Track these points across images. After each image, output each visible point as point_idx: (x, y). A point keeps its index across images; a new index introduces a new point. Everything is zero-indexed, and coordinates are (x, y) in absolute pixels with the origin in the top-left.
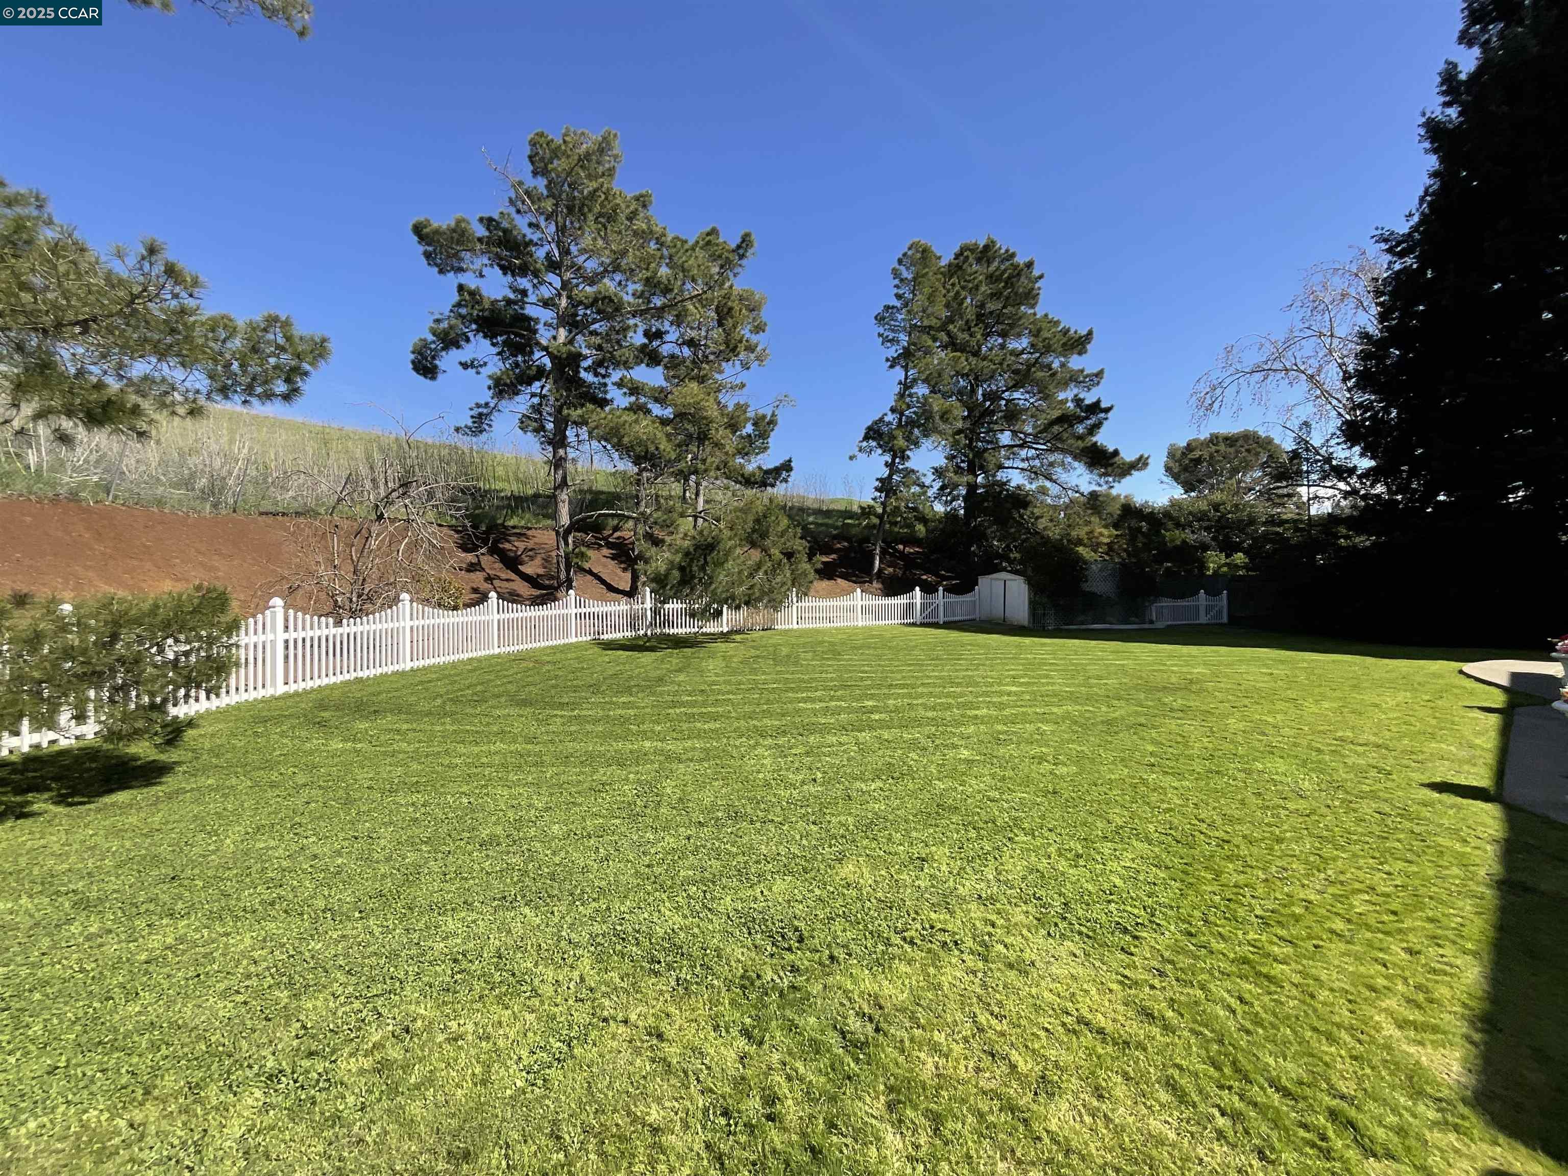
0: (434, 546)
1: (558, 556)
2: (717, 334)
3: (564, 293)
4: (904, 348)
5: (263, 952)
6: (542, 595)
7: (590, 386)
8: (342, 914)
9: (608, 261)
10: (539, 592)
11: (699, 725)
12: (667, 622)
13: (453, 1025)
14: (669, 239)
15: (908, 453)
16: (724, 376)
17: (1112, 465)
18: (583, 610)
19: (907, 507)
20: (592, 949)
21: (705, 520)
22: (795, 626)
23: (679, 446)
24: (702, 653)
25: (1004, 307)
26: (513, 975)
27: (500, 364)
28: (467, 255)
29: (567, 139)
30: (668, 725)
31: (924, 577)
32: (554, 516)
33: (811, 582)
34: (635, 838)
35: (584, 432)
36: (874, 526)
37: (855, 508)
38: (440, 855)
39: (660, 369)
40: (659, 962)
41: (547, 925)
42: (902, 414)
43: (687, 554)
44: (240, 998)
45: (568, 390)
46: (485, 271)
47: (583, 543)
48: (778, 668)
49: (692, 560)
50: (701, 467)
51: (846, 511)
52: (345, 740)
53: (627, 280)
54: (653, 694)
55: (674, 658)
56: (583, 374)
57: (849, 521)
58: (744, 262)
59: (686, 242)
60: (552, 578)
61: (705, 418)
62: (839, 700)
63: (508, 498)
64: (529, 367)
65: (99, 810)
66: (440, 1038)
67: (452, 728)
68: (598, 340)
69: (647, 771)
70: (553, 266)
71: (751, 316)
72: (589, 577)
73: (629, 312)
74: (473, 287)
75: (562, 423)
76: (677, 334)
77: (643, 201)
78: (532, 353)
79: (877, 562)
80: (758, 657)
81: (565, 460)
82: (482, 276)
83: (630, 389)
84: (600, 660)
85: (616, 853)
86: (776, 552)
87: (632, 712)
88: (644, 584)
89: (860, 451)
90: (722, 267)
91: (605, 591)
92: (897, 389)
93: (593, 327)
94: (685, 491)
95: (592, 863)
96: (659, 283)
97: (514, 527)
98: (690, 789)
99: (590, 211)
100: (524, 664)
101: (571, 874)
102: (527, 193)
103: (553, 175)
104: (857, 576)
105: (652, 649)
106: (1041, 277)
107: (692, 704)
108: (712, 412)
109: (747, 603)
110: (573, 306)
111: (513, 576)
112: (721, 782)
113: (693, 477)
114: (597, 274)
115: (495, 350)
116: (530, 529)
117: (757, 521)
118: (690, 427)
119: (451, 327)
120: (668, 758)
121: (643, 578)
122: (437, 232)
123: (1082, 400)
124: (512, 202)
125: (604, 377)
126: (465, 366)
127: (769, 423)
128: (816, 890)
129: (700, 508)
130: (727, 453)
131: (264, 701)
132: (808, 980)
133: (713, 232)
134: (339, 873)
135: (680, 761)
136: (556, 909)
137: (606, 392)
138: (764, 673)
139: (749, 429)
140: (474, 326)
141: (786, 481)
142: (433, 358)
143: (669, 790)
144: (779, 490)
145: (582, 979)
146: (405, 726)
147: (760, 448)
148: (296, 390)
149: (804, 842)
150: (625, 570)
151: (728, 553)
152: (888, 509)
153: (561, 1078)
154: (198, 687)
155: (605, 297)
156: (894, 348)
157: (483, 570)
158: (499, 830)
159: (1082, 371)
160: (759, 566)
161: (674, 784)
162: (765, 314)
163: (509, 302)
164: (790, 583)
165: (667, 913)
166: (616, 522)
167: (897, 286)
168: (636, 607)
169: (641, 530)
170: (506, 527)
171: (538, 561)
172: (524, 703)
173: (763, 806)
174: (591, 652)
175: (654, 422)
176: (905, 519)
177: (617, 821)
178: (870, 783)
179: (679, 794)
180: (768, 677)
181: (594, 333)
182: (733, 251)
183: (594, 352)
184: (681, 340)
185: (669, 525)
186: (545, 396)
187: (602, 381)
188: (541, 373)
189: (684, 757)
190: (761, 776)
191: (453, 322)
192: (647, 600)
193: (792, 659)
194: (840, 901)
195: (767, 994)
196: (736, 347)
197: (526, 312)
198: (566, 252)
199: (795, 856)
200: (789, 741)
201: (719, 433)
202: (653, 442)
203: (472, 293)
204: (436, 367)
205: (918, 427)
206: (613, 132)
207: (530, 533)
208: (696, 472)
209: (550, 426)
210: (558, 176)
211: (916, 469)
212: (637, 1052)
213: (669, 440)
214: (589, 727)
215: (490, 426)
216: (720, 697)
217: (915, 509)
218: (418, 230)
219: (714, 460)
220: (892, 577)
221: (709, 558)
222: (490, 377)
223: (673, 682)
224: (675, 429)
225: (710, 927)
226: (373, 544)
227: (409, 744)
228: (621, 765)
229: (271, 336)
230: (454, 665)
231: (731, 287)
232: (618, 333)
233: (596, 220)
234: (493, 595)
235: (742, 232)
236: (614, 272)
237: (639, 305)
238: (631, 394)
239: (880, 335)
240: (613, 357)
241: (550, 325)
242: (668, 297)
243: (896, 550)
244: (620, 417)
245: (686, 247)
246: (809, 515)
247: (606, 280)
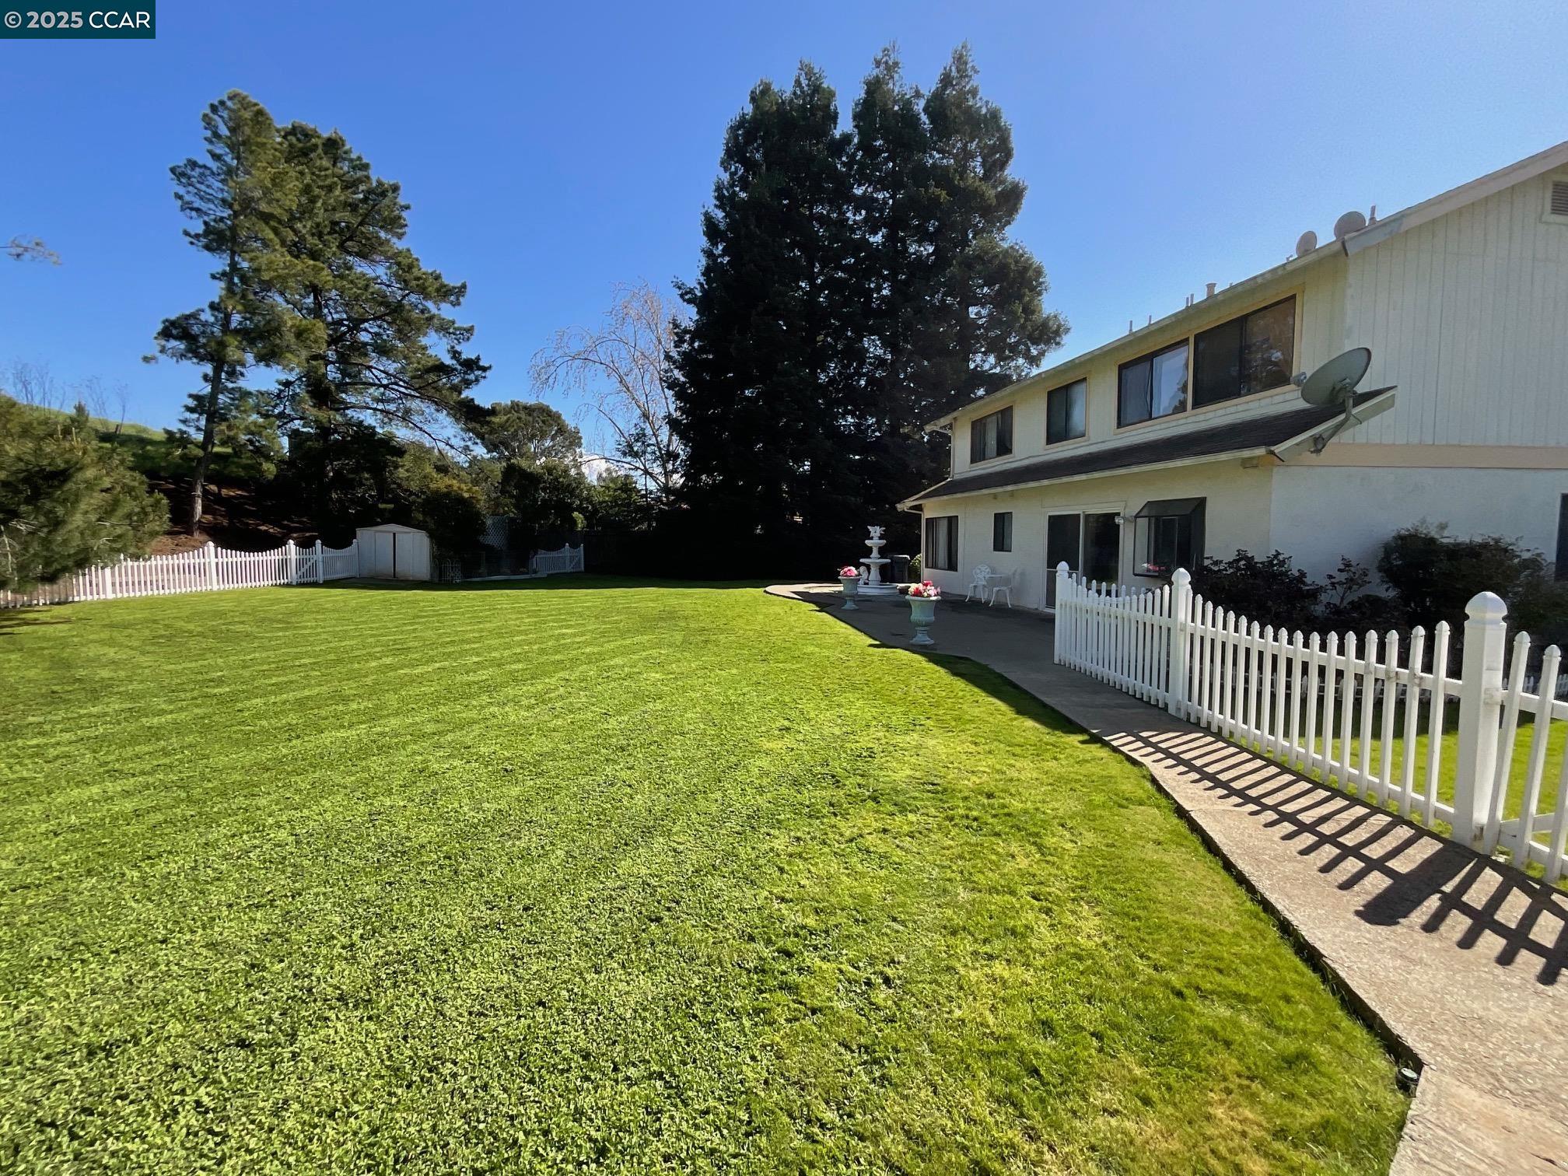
17: (488, 423)
22: (110, 596)
25: (361, 224)
31: (263, 528)
36: (194, 458)
42: (228, 317)
79: (199, 508)
89: (161, 352)
106: (407, 207)
123: (460, 353)
159: (453, 322)
167: (210, 141)
220: (214, 527)
239: (179, 197)
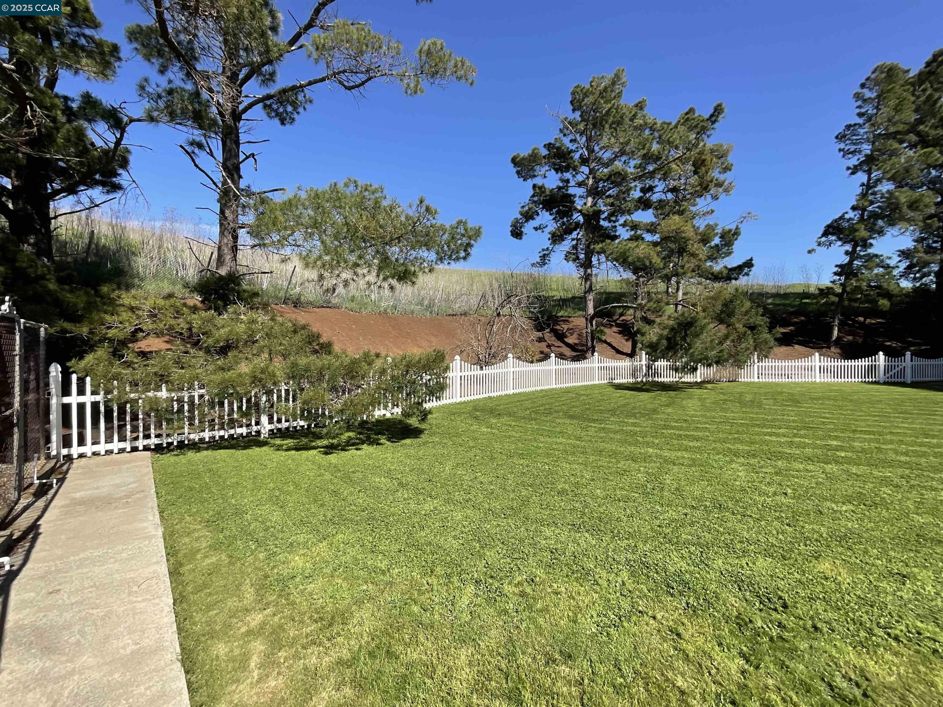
0: (524, 329)
1: (587, 332)
2: (694, 180)
3: (591, 176)
4: (866, 156)
5: (467, 523)
6: (578, 356)
7: (606, 229)
8: (496, 514)
9: (617, 150)
10: (575, 354)
11: (685, 442)
12: (656, 373)
13: (555, 585)
14: (659, 125)
15: (871, 241)
16: (698, 207)
18: (603, 365)
19: (870, 286)
20: (628, 567)
21: (683, 306)
22: (756, 380)
23: (664, 258)
24: (682, 395)
26: (583, 569)
27: (555, 225)
28: (537, 168)
29: (593, 84)
30: (663, 440)
31: (889, 344)
32: (584, 309)
33: (772, 348)
34: (649, 507)
35: (603, 258)
36: (833, 303)
37: (812, 290)
38: (538, 494)
39: (651, 211)
40: (673, 588)
41: (600, 547)
42: (864, 210)
43: (672, 329)
44: (461, 542)
45: (593, 233)
46: (547, 174)
47: (602, 325)
48: (744, 410)
49: (676, 333)
50: (680, 270)
51: (804, 293)
52: (487, 427)
53: (630, 159)
54: (651, 419)
55: (664, 397)
56: (602, 223)
57: (807, 301)
58: (715, 126)
59: (670, 124)
60: (583, 345)
61: (684, 238)
62: (801, 437)
63: (559, 300)
64: (571, 224)
65: (401, 446)
66: (549, 590)
67: (536, 427)
68: (611, 200)
69: (653, 467)
70: (584, 161)
71: (720, 161)
72: (605, 345)
73: (632, 179)
74: (540, 184)
75: (589, 253)
76: (664, 185)
77: (640, 106)
78: (572, 215)
79: (836, 333)
80: (726, 400)
81: (591, 275)
82: (545, 177)
83: (631, 227)
84: (614, 395)
85: (637, 514)
86: (740, 326)
87: (638, 429)
88: (641, 349)
89: (819, 245)
90: (698, 133)
91: (615, 353)
92: (859, 190)
93: (607, 194)
94: (668, 288)
95: (623, 517)
96: (653, 155)
97: (562, 317)
98: (683, 483)
99: (606, 123)
100: (570, 395)
101: (611, 520)
102: (570, 123)
103: (584, 108)
104: (814, 343)
105: (647, 391)
107: (680, 428)
108: (689, 232)
109: (717, 363)
110: (596, 183)
111: (561, 344)
112: (706, 483)
113: (674, 279)
114: (610, 160)
115: (552, 217)
116: (570, 317)
117: (725, 305)
118: (673, 246)
119: (530, 209)
120: (665, 461)
121: (639, 345)
122: (523, 159)
124: (561, 131)
125: (614, 222)
126: (536, 229)
127: (733, 235)
128: (796, 574)
129: (680, 298)
130: (700, 260)
131: (452, 404)
132: (794, 637)
133: (691, 111)
134: (492, 493)
135: (674, 464)
136: (604, 538)
137: (616, 231)
138: (733, 412)
139: (717, 241)
140: (541, 206)
141: (747, 274)
142: (521, 227)
143: (668, 481)
144: (742, 282)
145: (624, 584)
146: (514, 423)
147: (725, 253)
148: (468, 254)
149: (780, 536)
150: (627, 340)
151: (703, 328)
152: (848, 289)
153: (617, 636)
154: (433, 396)
155: (616, 173)
156: (856, 158)
157: (546, 341)
158: (567, 487)
160: (726, 337)
161: (671, 478)
162: (730, 159)
163: (559, 188)
164: (752, 348)
165: (675, 559)
166: (621, 310)
167: (859, 107)
168: (636, 363)
169: (639, 314)
170: (557, 317)
171: (575, 336)
172: (572, 417)
173: (741, 504)
174: (607, 390)
175: (648, 245)
176: (865, 295)
177: (637, 495)
178: (840, 505)
179: (676, 485)
180: (735, 415)
181: (609, 196)
182: (707, 120)
183: (609, 208)
184: (666, 189)
185: (658, 311)
186: (580, 239)
187: (613, 225)
188: (577, 226)
189: (677, 462)
190: (738, 483)
191: (531, 206)
192: (643, 359)
193: (754, 403)
194: (820, 588)
195: (759, 636)
196: (708, 185)
197: (569, 192)
198: (591, 151)
199: (773, 545)
200: (759, 462)
201: (694, 247)
202: (648, 258)
203: (540, 188)
204: (522, 232)
205: (882, 218)
206: (622, 68)
207: (570, 319)
208: (677, 275)
209: (582, 256)
210: (587, 108)
211: (880, 254)
212: (664, 640)
213: (658, 255)
214: (612, 435)
215: (549, 260)
216: (699, 425)
217: (878, 287)
218: (514, 160)
219: (691, 264)
220: (850, 344)
221: (688, 332)
222: (550, 233)
223: (664, 413)
224: (662, 248)
225: (708, 576)
226: (495, 328)
227: (516, 433)
228: (635, 461)
229: (459, 230)
230: (533, 393)
231: (704, 145)
232: (624, 193)
233: (610, 127)
234: (553, 355)
235: (715, 104)
236: (621, 156)
237: (638, 173)
238: (632, 230)
240: (621, 209)
241: (582, 197)
242: (658, 163)
243: (855, 322)
244: (626, 245)
245: (671, 127)
246: (768, 298)
247: (616, 162)
